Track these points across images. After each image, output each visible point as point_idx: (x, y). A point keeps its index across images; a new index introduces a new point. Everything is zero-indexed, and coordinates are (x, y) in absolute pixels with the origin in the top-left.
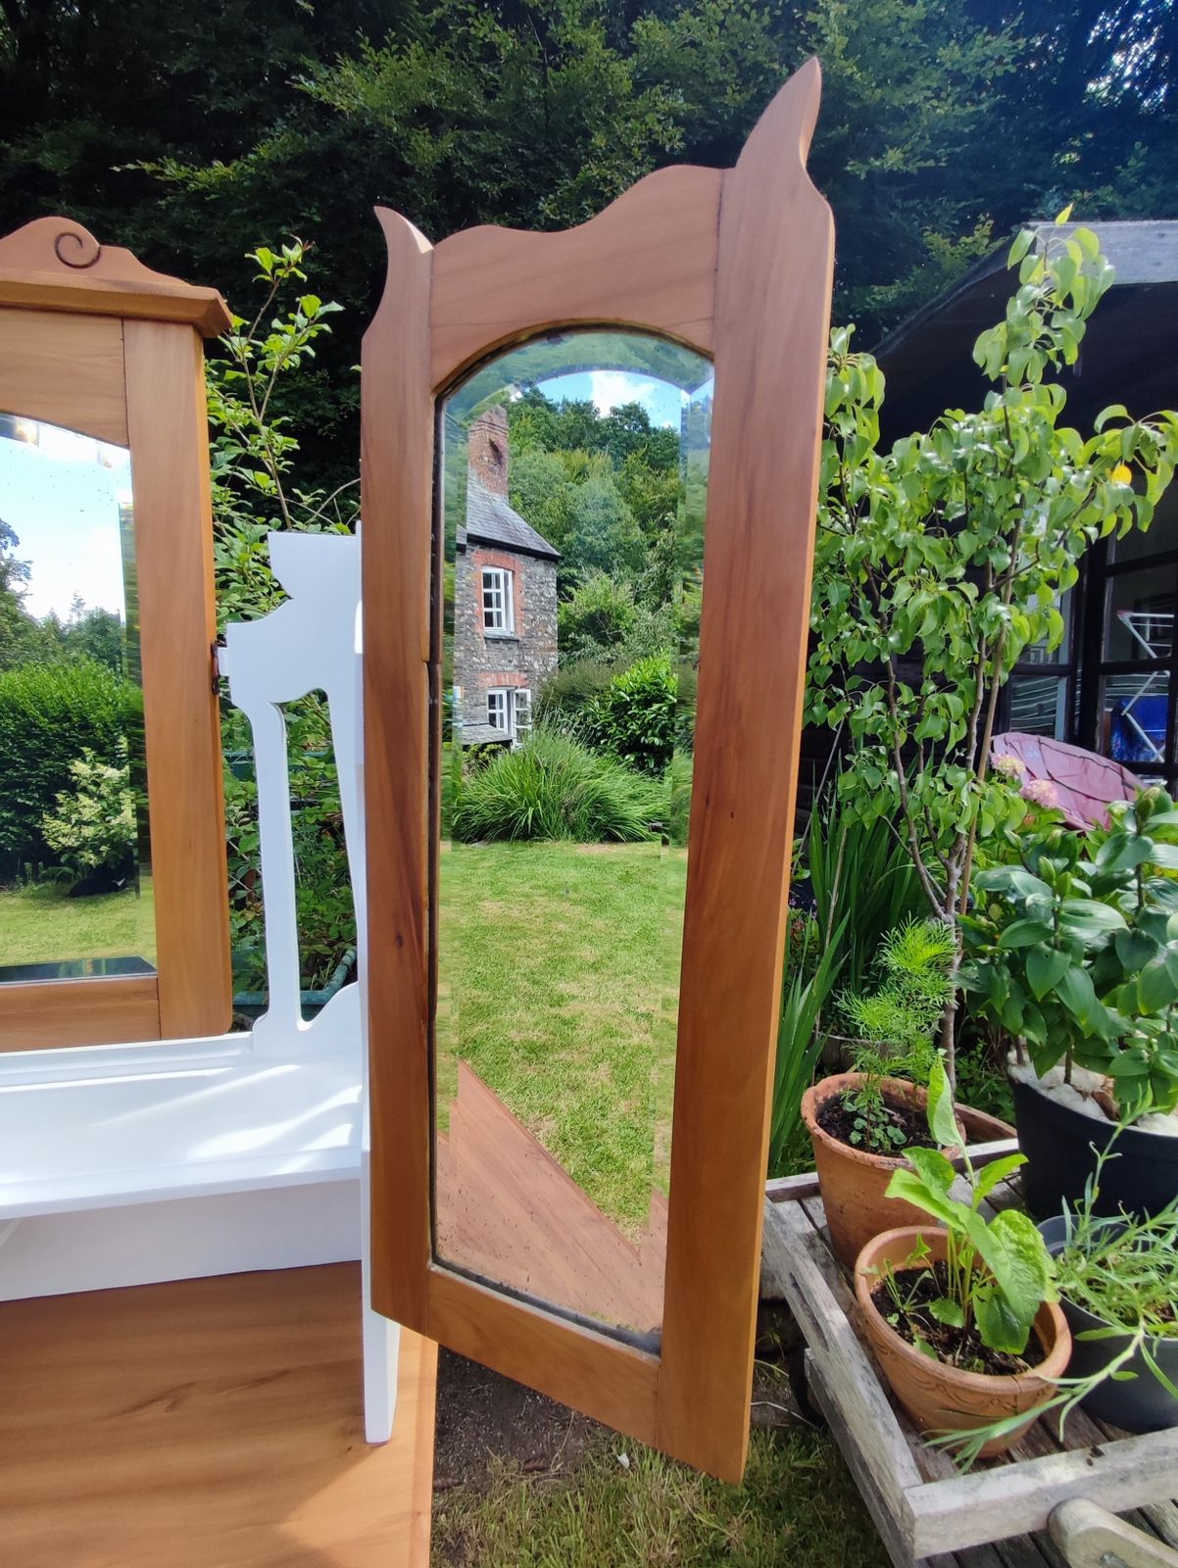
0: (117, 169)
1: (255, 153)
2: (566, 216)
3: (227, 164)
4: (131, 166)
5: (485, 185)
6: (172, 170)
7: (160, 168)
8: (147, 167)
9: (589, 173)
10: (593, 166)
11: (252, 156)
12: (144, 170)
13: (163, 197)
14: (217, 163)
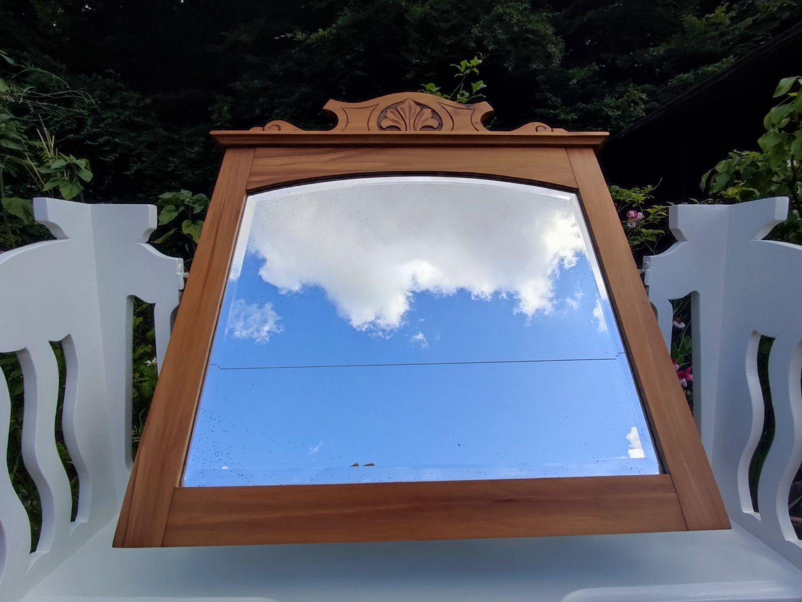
0: (277, 38)
1: (335, 23)
2: (485, 34)
3: (324, 30)
4: (283, 36)
5: (443, 25)
6: (300, 36)
7: (294, 36)
8: (289, 35)
9: (498, 11)
10: (499, 8)
11: (334, 25)
12: (287, 37)
13: (294, 49)
14: (321, 30)
